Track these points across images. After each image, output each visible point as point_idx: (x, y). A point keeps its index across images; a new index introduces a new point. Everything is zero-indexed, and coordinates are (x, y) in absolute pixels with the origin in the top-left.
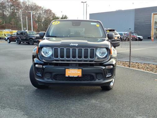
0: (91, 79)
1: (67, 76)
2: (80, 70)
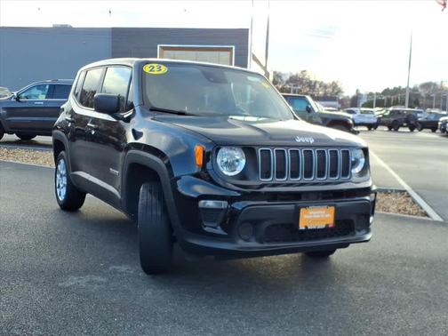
1: (302, 227)
2: (332, 209)
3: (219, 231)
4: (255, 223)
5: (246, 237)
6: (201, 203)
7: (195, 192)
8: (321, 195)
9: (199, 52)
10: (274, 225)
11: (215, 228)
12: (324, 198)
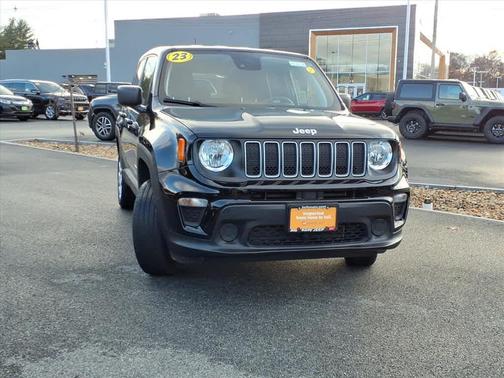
0: (357, 236)
1: (293, 229)
2: (333, 210)
3: (200, 231)
4: (240, 223)
5: (229, 239)
6: (182, 201)
7: (176, 189)
8: (321, 194)
9: (355, 36)
10: (260, 227)
11: (196, 228)
12: (325, 198)
